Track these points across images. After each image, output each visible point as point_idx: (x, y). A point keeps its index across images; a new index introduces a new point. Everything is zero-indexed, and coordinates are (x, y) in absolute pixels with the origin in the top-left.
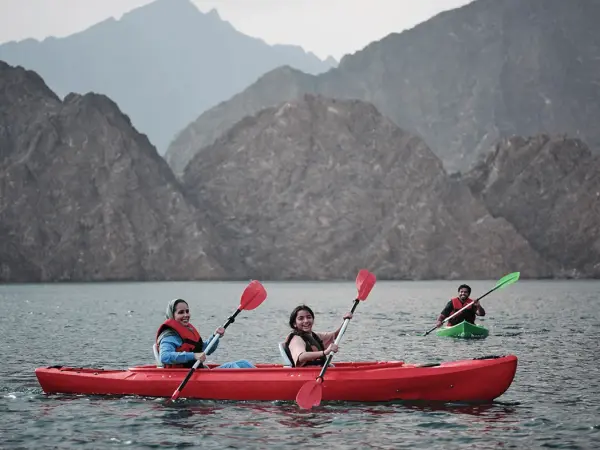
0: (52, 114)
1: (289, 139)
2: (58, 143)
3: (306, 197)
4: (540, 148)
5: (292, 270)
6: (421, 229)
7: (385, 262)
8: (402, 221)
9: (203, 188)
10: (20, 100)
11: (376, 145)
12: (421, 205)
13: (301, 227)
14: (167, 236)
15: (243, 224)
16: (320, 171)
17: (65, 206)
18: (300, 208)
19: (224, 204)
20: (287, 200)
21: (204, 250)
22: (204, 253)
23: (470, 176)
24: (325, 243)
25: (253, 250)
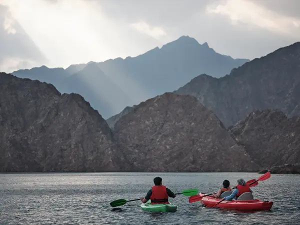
0: (56, 102)
1: (158, 112)
2: (57, 114)
3: (162, 137)
4: (266, 115)
5: (152, 167)
6: (207, 150)
7: (191, 164)
8: (200, 147)
9: (121, 133)
10: (44, 96)
11: (194, 114)
12: (209, 140)
13: (158, 149)
14: (97, 153)
15: (135, 148)
16: (169, 125)
17: (56, 141)
18: (158, 141)
19: (129, 139)
20: (155, 138)
21: (111, 159)
22: (111, 161)
23: (236, 127)
24: (168, 156)
25: (137, 159)
